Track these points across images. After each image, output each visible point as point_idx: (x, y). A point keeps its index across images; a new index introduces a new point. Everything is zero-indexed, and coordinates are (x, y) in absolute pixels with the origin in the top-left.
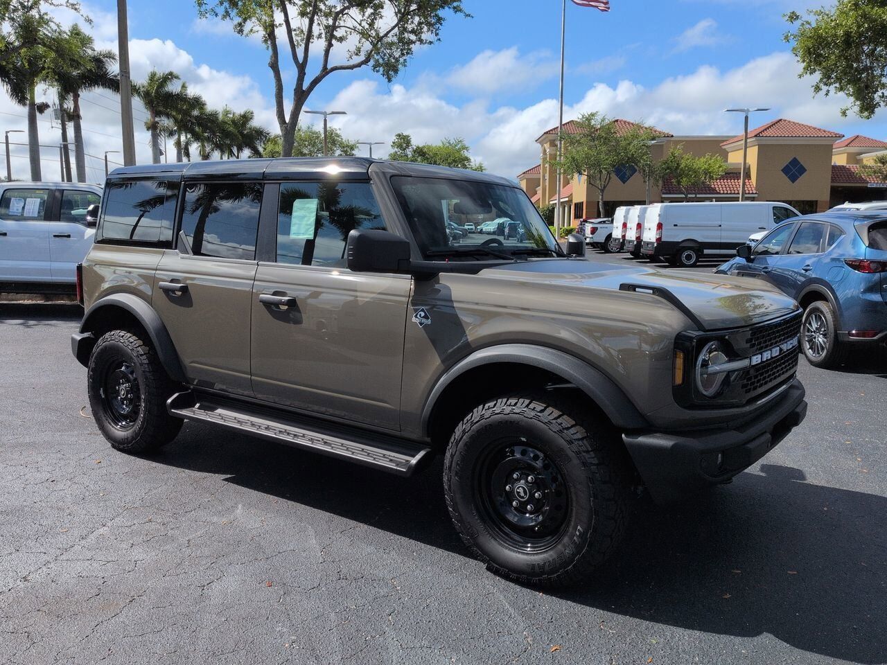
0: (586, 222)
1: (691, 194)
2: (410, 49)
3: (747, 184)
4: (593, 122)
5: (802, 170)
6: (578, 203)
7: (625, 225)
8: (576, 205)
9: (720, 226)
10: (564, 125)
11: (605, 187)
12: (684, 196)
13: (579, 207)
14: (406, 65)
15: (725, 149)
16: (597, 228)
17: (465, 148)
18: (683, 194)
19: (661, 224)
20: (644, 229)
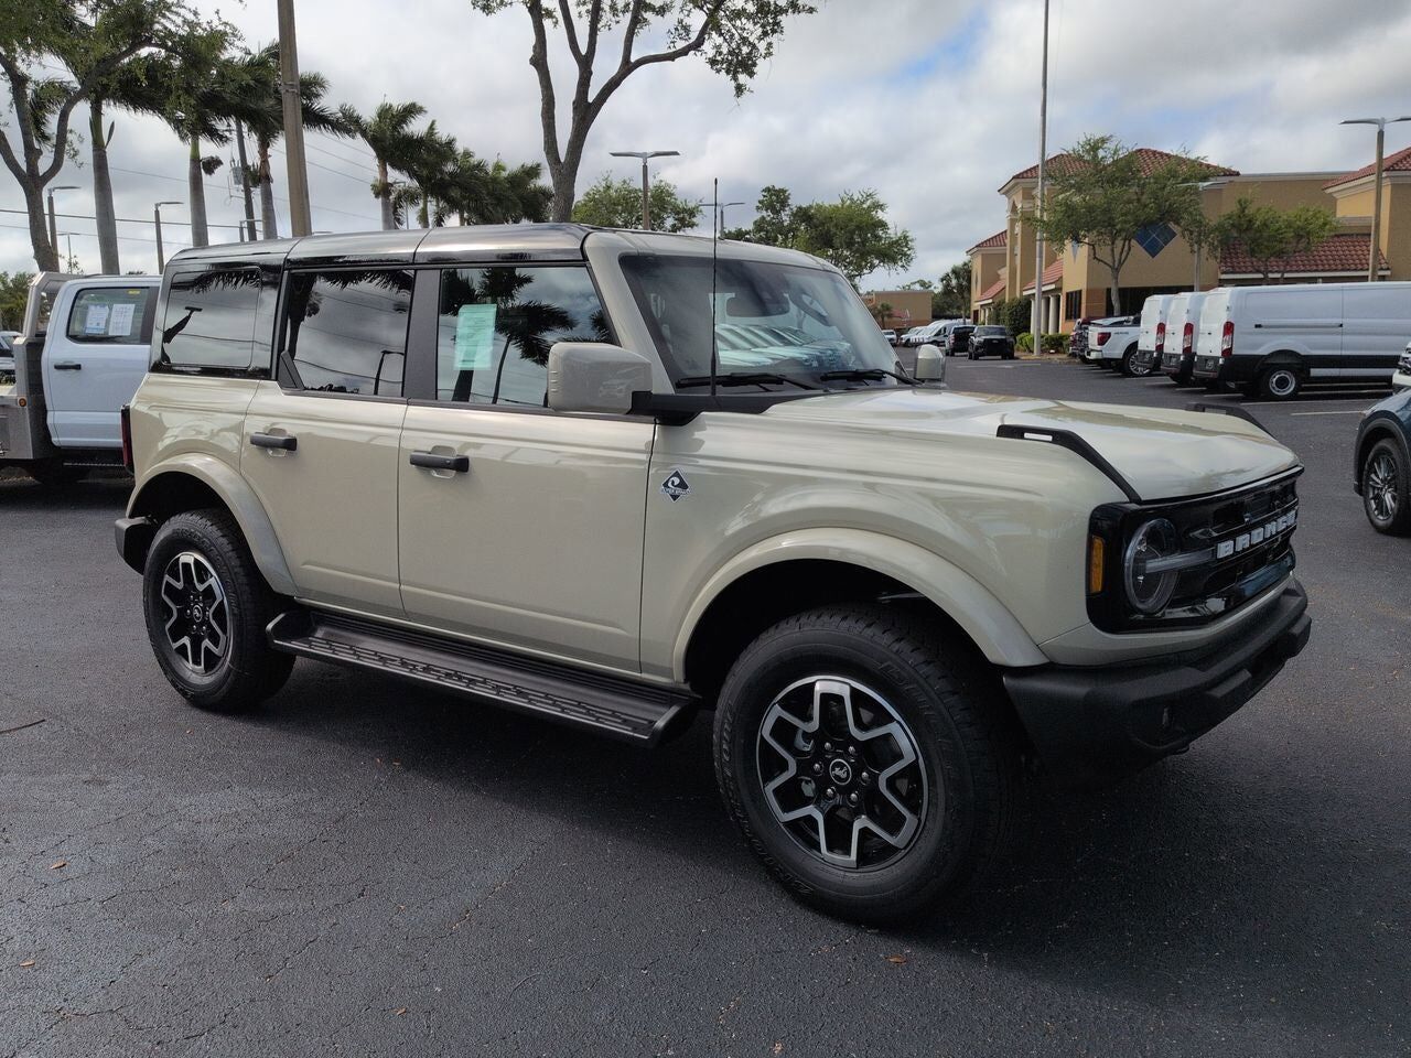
0: (1090, 324)
1: (1273, 272)
2: (778, 24)
3: (1377, 252)
4: (1101, 153)
6: (1072, 293)
7: (1161, 328)
8: (1069, 296)
9: (1341, 326)
10: (1048, 161)
11: (1121, 264)
12: (1261, 276)
13: (1074, 299)
14: (771, 54)
15: (1331, 194)
16: (1110, 334)
17: (879, 206)
18: (1258, 271)
19: (1232, 325)
20: (1198, 333)
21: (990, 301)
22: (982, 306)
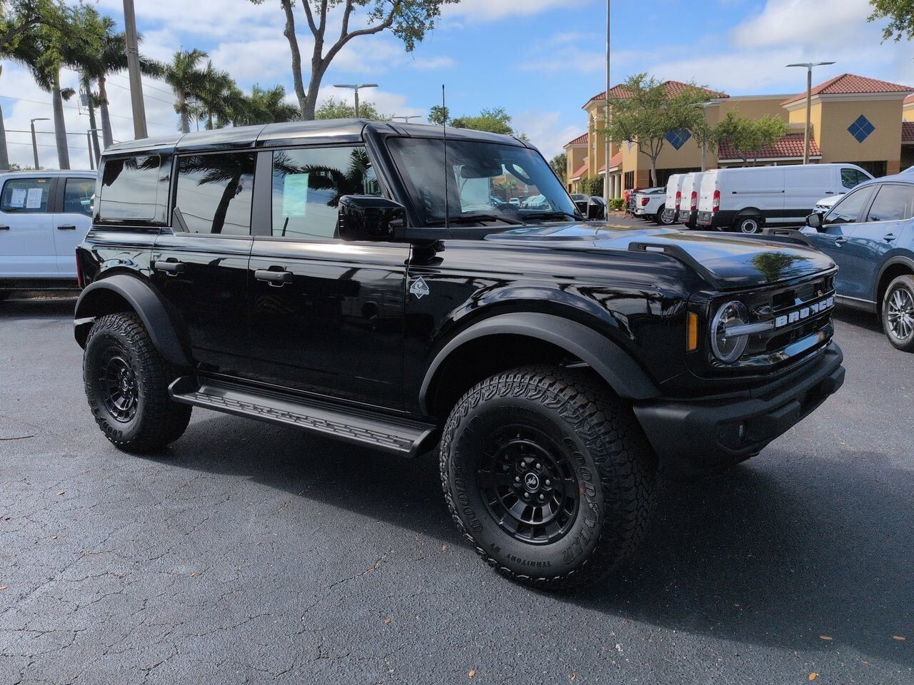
0: (638, 192)
1: (749, 158)
2: (437, 9)
3: (811, 145)
4: (641, 85)
5: (870, 128)
6: (628, 173)
7: (679, 195)
8: (626, 175)
9: (783, 192)
10: (612, 89)
11: (657, 154)
12: (742, 161)
13: (629, 176)
14: (432, 28)
15: (786, 109)
16: (649, 198)
17: (507, 118)
18: (741, 158)
19: (719, 192)
20: (699, 198)
21: (579, 178)
22: (574, 181)
